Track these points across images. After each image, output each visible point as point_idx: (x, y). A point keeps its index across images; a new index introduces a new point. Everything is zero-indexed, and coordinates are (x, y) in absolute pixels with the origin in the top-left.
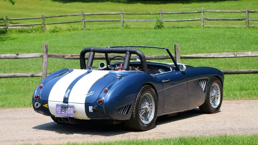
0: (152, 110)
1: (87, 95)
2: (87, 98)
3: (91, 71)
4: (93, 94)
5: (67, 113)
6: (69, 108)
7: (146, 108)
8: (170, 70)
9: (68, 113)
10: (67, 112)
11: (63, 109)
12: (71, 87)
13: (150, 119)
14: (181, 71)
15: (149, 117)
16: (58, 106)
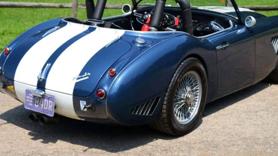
0: (196, 99)
1: (78, 79)
2: (77, 84)
3: (94, 29)
4: (88, 77)
5: (42, 108)
6: (45, 100)
7: (187, 98)
8: (230, 26)
9: (45, 108)
10: (43, 106)
11: (37, 100)
12: (52, 59)
13: (192, 114)
14: (246, 27)
15: (190, 110)
16: (29, 93)
